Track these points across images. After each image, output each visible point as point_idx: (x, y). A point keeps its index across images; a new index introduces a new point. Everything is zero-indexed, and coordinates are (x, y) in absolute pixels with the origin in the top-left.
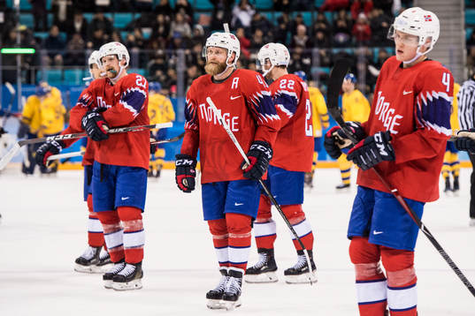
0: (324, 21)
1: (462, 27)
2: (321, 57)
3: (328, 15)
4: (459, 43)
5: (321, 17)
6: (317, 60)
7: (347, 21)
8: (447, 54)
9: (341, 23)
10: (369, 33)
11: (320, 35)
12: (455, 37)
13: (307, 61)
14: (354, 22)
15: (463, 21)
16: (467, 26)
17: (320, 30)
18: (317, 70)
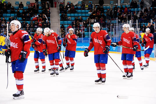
0: (33, 23)
1: (60, 24)
2: (32, 30)
3: (33, 22)
4: (59, 28)
5: (32, 22)
6: (31, 31)
7: (37, 23)
8: (57, 30)
9: (36, 23)
10: (41, 25)
11: (32, 26)
12: (58, 26)
13: (29, 31)
14: (38, 23)
15: (60, 23)
16: (61, 24)
17: (32, 25)
18: (31, 33)
